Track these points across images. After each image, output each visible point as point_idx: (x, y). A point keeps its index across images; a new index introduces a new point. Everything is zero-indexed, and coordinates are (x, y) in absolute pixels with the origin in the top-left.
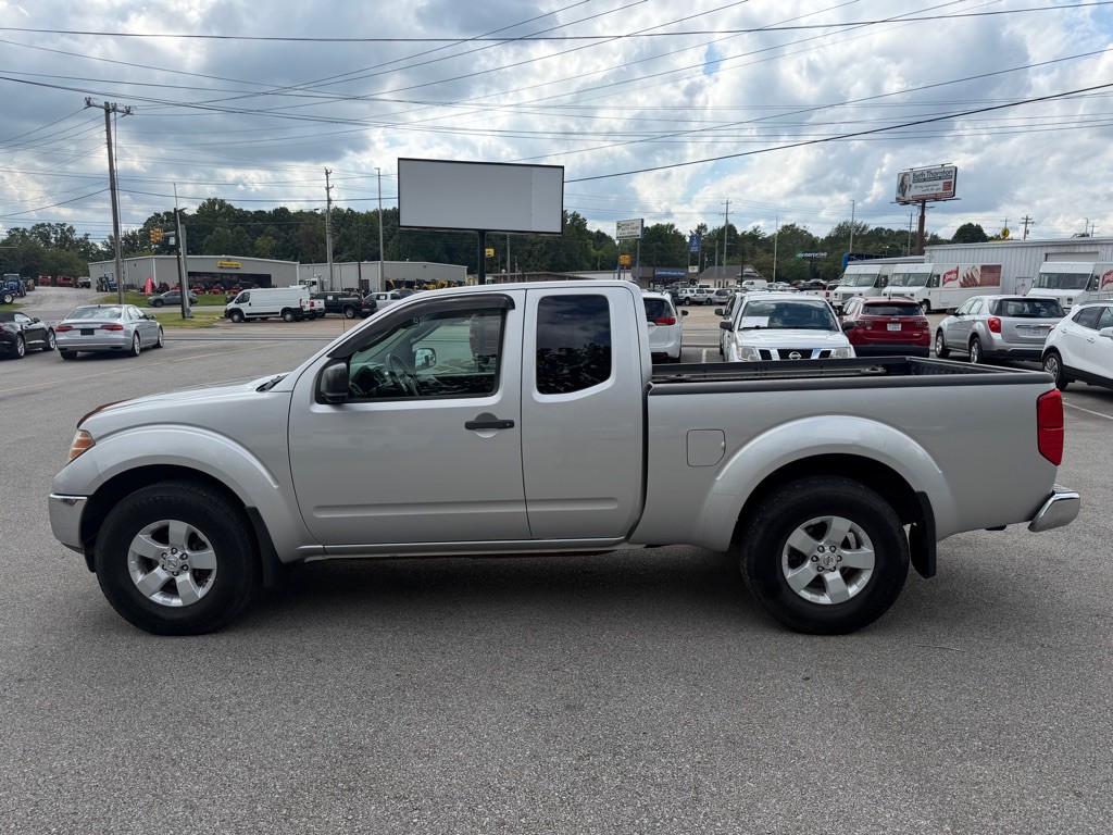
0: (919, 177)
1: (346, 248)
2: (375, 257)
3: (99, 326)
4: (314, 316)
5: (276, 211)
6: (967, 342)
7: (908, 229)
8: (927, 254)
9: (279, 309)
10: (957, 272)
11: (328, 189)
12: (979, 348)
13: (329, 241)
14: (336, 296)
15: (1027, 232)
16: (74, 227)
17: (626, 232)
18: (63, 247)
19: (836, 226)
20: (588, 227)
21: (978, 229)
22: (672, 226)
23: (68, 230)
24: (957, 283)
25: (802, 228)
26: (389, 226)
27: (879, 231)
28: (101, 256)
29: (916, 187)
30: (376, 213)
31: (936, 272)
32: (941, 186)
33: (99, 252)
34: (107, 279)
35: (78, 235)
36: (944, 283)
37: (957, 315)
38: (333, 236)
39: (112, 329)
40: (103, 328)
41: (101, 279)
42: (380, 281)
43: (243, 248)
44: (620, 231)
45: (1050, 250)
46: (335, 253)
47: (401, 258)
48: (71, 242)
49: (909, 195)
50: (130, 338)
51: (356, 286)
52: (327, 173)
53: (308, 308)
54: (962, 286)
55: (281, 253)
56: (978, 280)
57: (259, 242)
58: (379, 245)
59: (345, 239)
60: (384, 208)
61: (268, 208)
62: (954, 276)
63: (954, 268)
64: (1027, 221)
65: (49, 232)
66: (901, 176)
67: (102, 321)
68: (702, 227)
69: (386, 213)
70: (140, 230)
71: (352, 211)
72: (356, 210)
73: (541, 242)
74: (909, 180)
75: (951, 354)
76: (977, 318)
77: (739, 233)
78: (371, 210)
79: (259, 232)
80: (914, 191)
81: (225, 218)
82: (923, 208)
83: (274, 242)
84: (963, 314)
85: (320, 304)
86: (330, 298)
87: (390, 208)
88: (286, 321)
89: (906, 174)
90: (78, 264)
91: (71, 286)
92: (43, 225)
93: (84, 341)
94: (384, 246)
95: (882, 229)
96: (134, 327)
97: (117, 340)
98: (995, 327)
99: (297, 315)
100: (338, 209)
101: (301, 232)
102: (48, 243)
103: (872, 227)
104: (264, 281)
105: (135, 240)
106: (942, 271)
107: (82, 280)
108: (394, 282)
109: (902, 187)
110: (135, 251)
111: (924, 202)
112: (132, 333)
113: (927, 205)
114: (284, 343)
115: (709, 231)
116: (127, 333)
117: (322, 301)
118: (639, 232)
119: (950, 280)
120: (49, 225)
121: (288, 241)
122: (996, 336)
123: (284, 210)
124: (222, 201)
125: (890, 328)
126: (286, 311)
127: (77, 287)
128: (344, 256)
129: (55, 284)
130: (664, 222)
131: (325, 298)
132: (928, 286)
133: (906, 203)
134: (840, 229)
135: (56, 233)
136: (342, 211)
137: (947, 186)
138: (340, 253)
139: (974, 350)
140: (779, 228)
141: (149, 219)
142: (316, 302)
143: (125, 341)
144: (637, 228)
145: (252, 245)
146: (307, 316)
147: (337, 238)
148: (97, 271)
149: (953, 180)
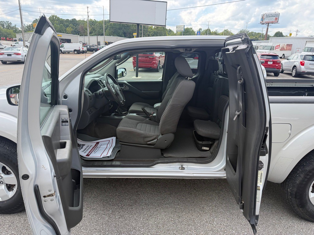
0: (268, 16)
1: (94, 32)
2: (102, 35)
3: (13, 53)
4: (83, 52)
5: (72, 19)
6: (292, 68)
7: (261, 33)
8: (270, 40)
9: (73, 50)
10: (279, 46)
11: (88, 13)
12: (296, 71)
13: (88, 29)
14: (90, 46)
15: (297, 34)
16: (12, 23)
17: (179, 29)
18: (8, 29)
19: (240, 31)
20: (166, 28)
21: (281, 33)
22: (192, 28)
23: (10, 23)
24: (279, 49)
25: (230, 31)
26: (106, 25)
27: (252, 33)
28: (20, 32)
29: (267, 19)
30: (102, 21)
31: (273, 46)
32: (274, 19)
33: (19, 31)
34: (21, 39)
35: (13, 25)
36: (275, 49)
37: (288, 59)
38: (90, 28)
39: (17, 55)
40: (14, 54)
41: (19, 39)
42: (103, 42)
43: (63, 31)
44: (177, 29)
45: (308, 40)
46: (90, 33)
47: (110, 35)
48: (11, 27)
49: (264, 21)
50: (24, 58)
51: (96, 44)
52: (87, 8)
53: (81, 50)
54: (280, 50)
55: (74, 33)
56: (285, 49)
57: (67, 29)
58: (103, 31)
59: (94, 29)
60: (105, 20)
61: (70, 19)
62: (278, 47)
63: (279, 45)
64: (297, 31)
65: (4, 24)
66: (262, 15)
67: (15, 52)
68: (200, 29)
69: (105, 21)
70: (31, 24)
71: (96, 21)
72: (97, 20)
73: (152, 32)
74: (265, 17)
75: (284, 72)
76: (296, 61)
77: (211, 31)
78: (101, 20)
79: (67, 26)
80: (266, 20)
81: (57, 21)
82: (268, 25)
83: (72, 29)
84: (290, 59)
85: (85, 49)
86: (88, 47)
87: (107, 20)
88: (75, 54)
89: (264, 15)
90: (13, 34)
91: (11, 41)
92: (2, 22)
93: (8, 58)
94: (105, 31)
95: (253, 32)
96: (25, 54)
97: (19, 58)
98: (302, 64)
99: (78, 52)
100: (91, 20)
101: (80, 26)
102: (4, 27)
103: (250, 32)
104: (69, 41)
105: (30, 27)
106: (275, 45)
107: (14, 39)
108: (108, 42)
109: (262, 19)
110: (30, 31)
111: (269, 24)
112: (24, 56)
113: (269, 25)
114: (73, 61)
115: (202, 30)
116: (22, 56)
117: (86, 48)
118: (183, 29)
119: (277, 48)
120: (4, 22)
121: (76, 29)
122: (302, 67)
123: (75, 19)
124: (56, 16)
125: (269, 63)
126: (75, 50)
127: (13, 41)
128: (93, 34)
129: (6, 40)
130: (189, 27)
131: (87, 47)
132: (270, 50)
133: (263, 24)
134: (241, 31)
135: (6, 24)
136: (92, 20)
137: (276, 19)
138: (92, 33)
139: (294, 71)
140: (223, 30)
141: (34, 21)
142: (84, 48)
143: (22, 58)
144: (183, 28)
145: (65, 30)
146: (81, 52)
147: (91, 28)
148: (18, 36)
149: (278, 17)
